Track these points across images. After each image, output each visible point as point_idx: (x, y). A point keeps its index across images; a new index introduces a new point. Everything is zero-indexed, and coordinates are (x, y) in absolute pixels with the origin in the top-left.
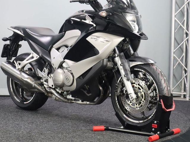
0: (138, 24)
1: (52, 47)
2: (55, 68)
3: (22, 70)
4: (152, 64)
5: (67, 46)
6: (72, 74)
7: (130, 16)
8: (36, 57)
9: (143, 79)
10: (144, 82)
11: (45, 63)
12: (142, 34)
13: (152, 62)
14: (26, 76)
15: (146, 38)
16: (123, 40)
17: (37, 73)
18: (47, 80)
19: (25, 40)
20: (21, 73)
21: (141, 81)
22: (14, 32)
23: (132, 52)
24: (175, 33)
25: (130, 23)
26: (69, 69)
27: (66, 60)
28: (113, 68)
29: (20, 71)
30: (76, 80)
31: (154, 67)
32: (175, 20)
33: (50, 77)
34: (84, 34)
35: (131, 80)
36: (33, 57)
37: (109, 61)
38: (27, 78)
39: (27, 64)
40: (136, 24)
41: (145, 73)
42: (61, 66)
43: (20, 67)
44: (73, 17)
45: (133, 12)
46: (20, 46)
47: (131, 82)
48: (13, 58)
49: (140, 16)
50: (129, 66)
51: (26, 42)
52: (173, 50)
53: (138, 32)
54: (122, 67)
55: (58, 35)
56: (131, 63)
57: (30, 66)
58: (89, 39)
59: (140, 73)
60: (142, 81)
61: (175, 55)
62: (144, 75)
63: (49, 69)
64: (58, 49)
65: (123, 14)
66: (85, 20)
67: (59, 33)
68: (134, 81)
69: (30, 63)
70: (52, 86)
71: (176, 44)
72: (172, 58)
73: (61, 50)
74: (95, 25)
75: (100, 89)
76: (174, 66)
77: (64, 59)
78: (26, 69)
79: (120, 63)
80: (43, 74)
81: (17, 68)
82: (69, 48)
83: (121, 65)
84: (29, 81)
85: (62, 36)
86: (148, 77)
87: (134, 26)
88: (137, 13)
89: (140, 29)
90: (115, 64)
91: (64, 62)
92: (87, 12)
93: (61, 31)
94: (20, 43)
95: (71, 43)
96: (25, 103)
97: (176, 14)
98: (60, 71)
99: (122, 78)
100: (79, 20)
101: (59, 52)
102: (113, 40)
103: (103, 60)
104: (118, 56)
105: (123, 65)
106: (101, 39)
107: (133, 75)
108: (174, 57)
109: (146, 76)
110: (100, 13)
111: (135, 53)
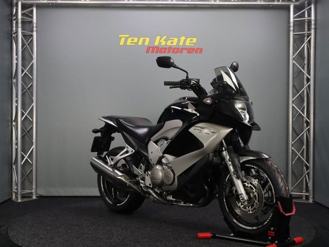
0: (249, 113)
1: (149, 140)
2: (153, 164)
3: (114, 167)
4: (266, 159)
5: (166, 139)
6: (172, 171)
7: (240, 103)
8: (131, 151)
9: (255, 177)
10: (257, 180)
11: (142, 158)
12: (254, 124)
13: (267, 157)
14: (120, 174)
15: (258, 129)
16: (231, 131)
17: (132, 169)
18: (144, 178)
19: (118, 132)
20: (113, 170)
21: (253, 180)
22: (105, 122)
23: (242, 145)
24: (293, 122)
25: (240, 111)
26: (169, 165)
27: (165, 155)
28: (221, 164)
29: (112, 168)
30: (178, 178)
31: (269, 163)
32: (293, 107)
33: (147, 175)
34: (186, 124)
35: (242, 177)
36: (127, 152)
37: (215, 156)
38: (121, 176)
39: (121, 159)
40: (246, 112)
41: (258, 170)
42: (160, 162)
43: (112, 163)
44: (174, 105)
45: (243, 99)
46: (113, 138)
47: (241, 180)
48: (105, 153)
49: (251, 102)
50: (239, 161)
51: (120, 134)
52: (291, 142)
53: (249, 122)
54: (230, 162)
55: (156, 126)
56: (241, 157)
57: (123, 162)
58: (192, 130)
59: (253, 170)
60: (255, 179)
61: (293, 148)
62: (257, 172)
63: (146, 165)
64: (156, 142)
65: (232, 101)
66: (188, 108)
67: (158, 123)
68: (245, 180)
69: (124, 158)
70: (150, 185)
71: (295, 135)
72: (290, 151)
73: (159, 144)
74: (198, 115)
75: (205, 188)
76: (292, 161)
77: (164, 153)
78: (119, 165)
79: (228, 157)
80: (139, 171)
81: (110, 164)
82: (169, 141)
83: (229, 161)
84: (123, 179)
85: (162, 127)
86: (262, 174)
87: (245, 115)
88: (247, 100)
89: (251, 118)
90: (223, 159)
91: (163, 157)
92: (189, 99)
93: (159, 121)
94: (113, 135)
95: (171, 135)
96: (118, 205)
97: (293, 99)
98: (158, 167)
99: (230, 175)
100: (180, 109)
101: (157, 145)
102: (219, 132)
103: (209, 154)
104: (225, 150)
105: (231, 160)
106: (206, 131)
107: (243, 172)
108: (292, 150)
109: (259, 173)
110: (204, 101)
111: (246, 146)
